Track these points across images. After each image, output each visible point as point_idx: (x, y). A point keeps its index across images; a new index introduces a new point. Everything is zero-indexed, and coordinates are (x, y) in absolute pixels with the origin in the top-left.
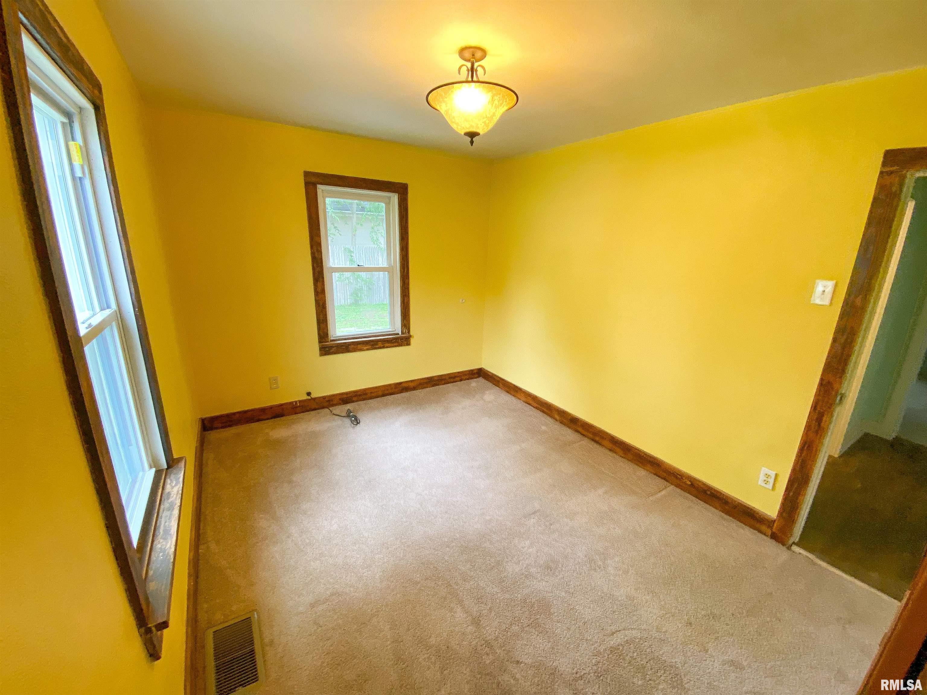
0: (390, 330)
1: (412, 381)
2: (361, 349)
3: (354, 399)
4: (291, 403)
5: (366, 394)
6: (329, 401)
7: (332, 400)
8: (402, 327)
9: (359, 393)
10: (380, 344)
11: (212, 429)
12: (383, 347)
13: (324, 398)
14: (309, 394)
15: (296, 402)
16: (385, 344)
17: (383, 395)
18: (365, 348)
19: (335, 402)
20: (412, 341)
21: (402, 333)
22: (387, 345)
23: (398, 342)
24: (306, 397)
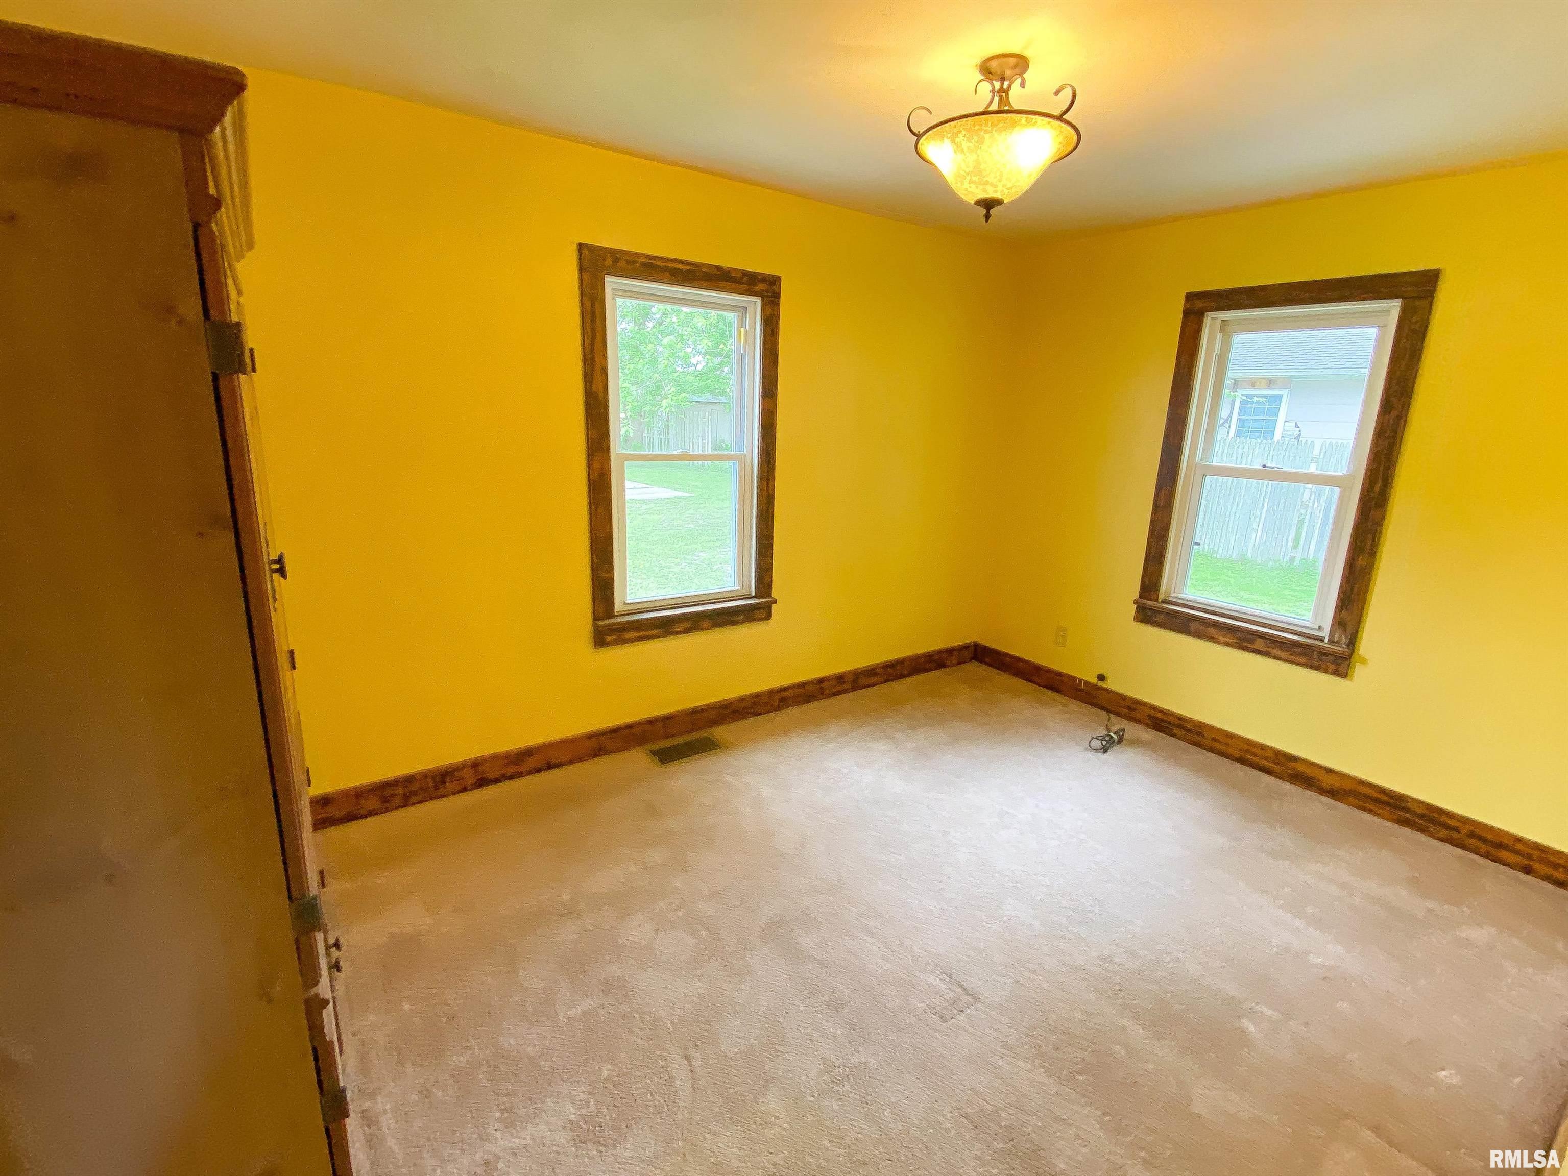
0: (1308, 624)
1: (1328, 771)
2: (1213, 638)
3: (1176, 731)
4: (1074, 679)
5: (1200, 734)
6: (1129, 708)
7: (1135, 710)
8: (1333, 625)
9: (1188, 726)
10: (1259, 644)
11: (981, 661)
12: (1266, 654)
13: (1123, 698)
14: (1101, 678)
15: (1080, 680)
16: (1273, 648)
17: (1242, 761)
18: (1222, 639)
19: (1138, 716)
20: (1359, 671)
21: (1331, 641)
22: (1277, 652)
23: (1310, 657)
24: (1094, 680)
